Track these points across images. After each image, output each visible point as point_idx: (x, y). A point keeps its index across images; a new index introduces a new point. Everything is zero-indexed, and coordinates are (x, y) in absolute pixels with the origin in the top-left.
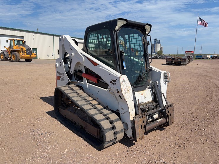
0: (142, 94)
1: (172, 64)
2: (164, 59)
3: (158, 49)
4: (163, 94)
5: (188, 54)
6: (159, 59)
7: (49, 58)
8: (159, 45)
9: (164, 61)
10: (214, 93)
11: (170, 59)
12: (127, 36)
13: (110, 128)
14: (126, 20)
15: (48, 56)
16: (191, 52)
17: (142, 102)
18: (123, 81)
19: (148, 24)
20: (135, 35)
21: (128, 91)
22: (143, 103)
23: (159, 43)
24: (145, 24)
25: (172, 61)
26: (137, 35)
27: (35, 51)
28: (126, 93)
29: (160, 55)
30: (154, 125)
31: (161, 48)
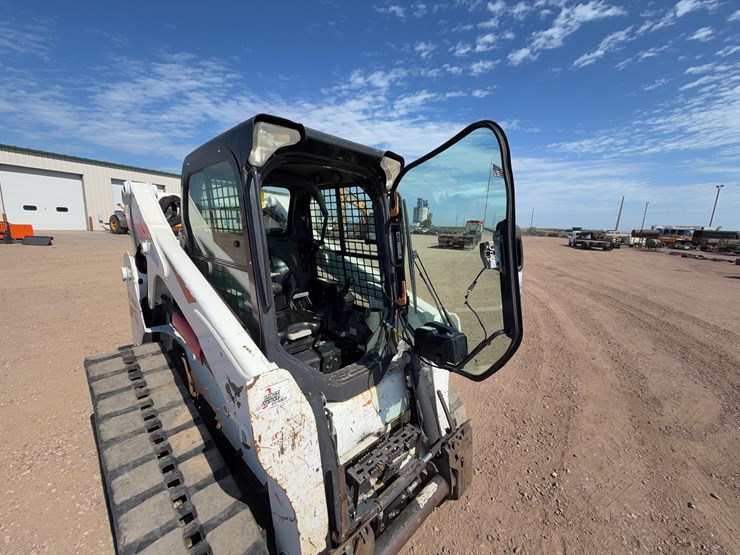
0: (369, 403)
1: (449, 247)
2: (433, 234)
3: (424, 217)
4: (439, 392)
5: (473, 227)
6: (426, 234)
8: (425, 209)
9: (434, 240)
10: (542, 324)
11: (445, 237)
12: (333, 191)
14: (299, 127)
16: (477, 222)
17: (367, 433)
18: (267, 401)
19: (390, 155)
20: (353, 190)
21: (295, 435)
22: (369, 435)
23: (426, 205)
24: (381, 152)
25: (448, 242)
26: (360, 190)
28: (282, 451)
29: (427, 228)
31: (430, 215)
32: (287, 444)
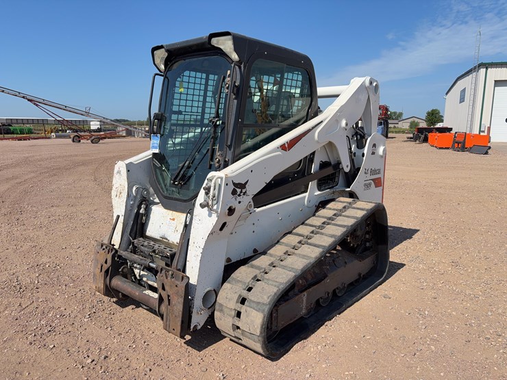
0: (174, 219)
17: (166, 236)
22: (167, 239)
28: (116, 196)
30: (130, 290)
32: (118, 194)
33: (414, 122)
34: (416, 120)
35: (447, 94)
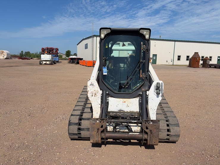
0: (125, 102)
7: (167, 64)
13: (76, 123)
14: (110, 28)
15: (167, 62)
17: (122, 110)
18: (91, 85)
21: (96, 94)
27: (155, 57)
28: (92, 96)
32: (94, 95)
33: (60, 55)
34: (61, 54)
35: (77, 45)
